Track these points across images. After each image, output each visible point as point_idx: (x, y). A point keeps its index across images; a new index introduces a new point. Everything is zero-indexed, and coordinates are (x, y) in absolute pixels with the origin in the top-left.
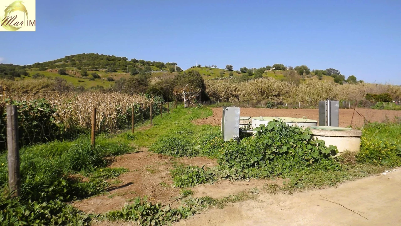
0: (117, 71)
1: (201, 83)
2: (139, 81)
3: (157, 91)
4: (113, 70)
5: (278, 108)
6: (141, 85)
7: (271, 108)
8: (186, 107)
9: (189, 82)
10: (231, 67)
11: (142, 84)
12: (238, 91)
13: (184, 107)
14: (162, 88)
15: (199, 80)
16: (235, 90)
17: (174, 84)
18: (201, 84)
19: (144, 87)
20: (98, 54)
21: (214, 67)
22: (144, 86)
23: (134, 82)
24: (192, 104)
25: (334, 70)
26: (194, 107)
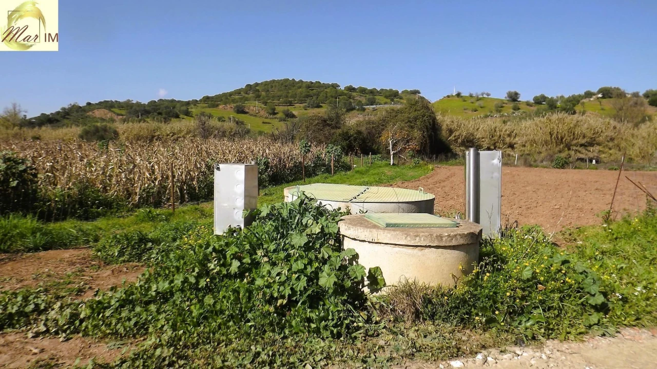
0: (321, 107)
1: (430, 123)
2: (325, 121)
3: (349, 137)
4: (315, 105)
5: (576, 168)
6: (328, 128)
7: (563, 167)
8: (393, 164)
9: (409, 121)
10: (516, 94)
11: (328, 125)
12: (515, 137)
13: (390, 164)
14: (359, 133)
15: (427, 117)
16: (509, 135)
17: (383, 125)
18: (430, 125)
19: (333, 131)
20: (294, 80)
21: (485, 96)
22: (333, 128)
23: (317, 122)
24: (405, 160)
26: (407, 164)
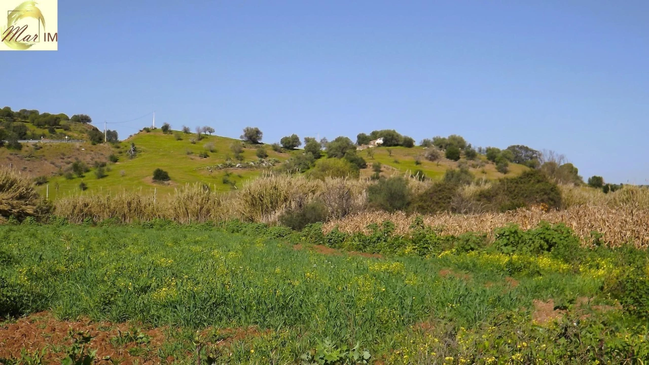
21: (208, 133)
25: (527, 149)
